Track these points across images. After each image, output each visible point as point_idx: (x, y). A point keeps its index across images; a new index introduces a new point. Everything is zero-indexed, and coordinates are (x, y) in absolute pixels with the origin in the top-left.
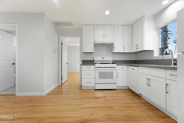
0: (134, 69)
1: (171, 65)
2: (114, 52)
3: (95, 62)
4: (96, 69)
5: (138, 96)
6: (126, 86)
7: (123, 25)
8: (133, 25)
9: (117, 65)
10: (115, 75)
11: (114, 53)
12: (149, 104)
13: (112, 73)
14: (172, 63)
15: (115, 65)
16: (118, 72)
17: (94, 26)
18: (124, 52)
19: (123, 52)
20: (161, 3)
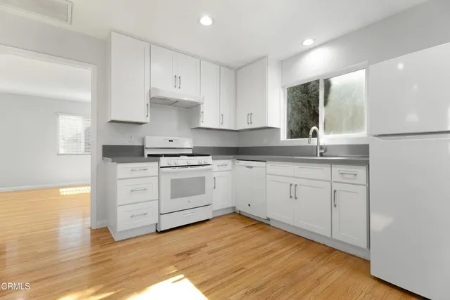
0: (251, 167)
1: (317, 156)
2: (202, 125)
3: (147, 152)
4: (164, 173)
5: (261, 225)
6: (231, 206)
7: (221, 65)
8: (240, 68)
9: (213, 159)
10: (209, 185)
11: (199, 128)
12: (291, 236)
13: (203, 178)
14: (318, 152)
15: (208, 159)
16: (215, 175)
17: (151, 47)
18: (222, 127)
19: (219, 128)
20: (302, 42)
